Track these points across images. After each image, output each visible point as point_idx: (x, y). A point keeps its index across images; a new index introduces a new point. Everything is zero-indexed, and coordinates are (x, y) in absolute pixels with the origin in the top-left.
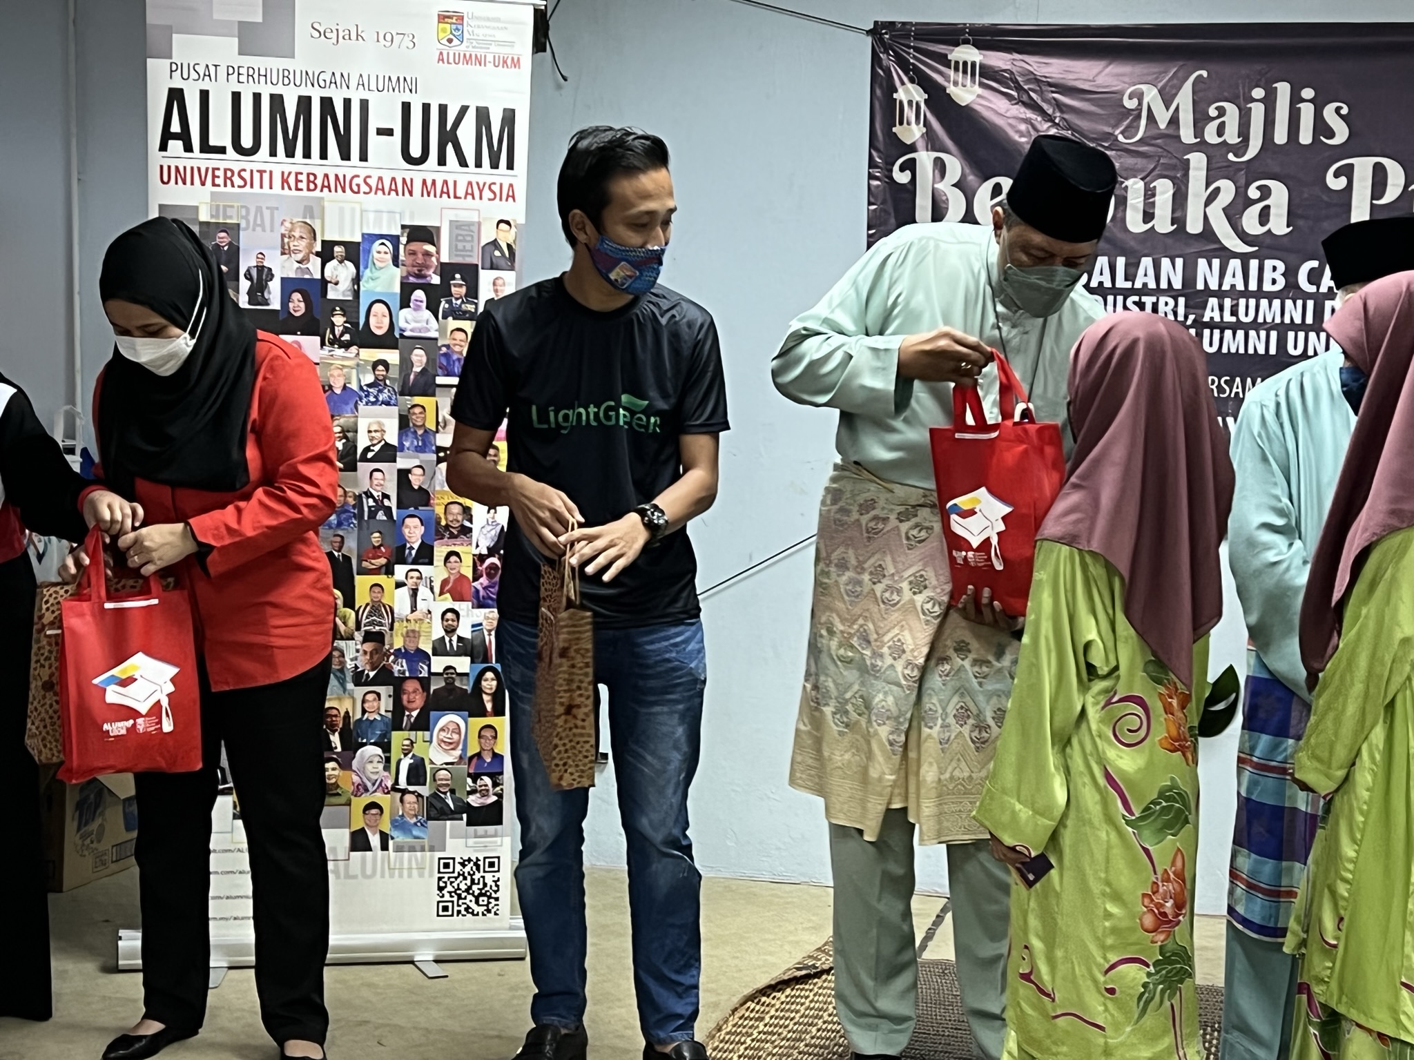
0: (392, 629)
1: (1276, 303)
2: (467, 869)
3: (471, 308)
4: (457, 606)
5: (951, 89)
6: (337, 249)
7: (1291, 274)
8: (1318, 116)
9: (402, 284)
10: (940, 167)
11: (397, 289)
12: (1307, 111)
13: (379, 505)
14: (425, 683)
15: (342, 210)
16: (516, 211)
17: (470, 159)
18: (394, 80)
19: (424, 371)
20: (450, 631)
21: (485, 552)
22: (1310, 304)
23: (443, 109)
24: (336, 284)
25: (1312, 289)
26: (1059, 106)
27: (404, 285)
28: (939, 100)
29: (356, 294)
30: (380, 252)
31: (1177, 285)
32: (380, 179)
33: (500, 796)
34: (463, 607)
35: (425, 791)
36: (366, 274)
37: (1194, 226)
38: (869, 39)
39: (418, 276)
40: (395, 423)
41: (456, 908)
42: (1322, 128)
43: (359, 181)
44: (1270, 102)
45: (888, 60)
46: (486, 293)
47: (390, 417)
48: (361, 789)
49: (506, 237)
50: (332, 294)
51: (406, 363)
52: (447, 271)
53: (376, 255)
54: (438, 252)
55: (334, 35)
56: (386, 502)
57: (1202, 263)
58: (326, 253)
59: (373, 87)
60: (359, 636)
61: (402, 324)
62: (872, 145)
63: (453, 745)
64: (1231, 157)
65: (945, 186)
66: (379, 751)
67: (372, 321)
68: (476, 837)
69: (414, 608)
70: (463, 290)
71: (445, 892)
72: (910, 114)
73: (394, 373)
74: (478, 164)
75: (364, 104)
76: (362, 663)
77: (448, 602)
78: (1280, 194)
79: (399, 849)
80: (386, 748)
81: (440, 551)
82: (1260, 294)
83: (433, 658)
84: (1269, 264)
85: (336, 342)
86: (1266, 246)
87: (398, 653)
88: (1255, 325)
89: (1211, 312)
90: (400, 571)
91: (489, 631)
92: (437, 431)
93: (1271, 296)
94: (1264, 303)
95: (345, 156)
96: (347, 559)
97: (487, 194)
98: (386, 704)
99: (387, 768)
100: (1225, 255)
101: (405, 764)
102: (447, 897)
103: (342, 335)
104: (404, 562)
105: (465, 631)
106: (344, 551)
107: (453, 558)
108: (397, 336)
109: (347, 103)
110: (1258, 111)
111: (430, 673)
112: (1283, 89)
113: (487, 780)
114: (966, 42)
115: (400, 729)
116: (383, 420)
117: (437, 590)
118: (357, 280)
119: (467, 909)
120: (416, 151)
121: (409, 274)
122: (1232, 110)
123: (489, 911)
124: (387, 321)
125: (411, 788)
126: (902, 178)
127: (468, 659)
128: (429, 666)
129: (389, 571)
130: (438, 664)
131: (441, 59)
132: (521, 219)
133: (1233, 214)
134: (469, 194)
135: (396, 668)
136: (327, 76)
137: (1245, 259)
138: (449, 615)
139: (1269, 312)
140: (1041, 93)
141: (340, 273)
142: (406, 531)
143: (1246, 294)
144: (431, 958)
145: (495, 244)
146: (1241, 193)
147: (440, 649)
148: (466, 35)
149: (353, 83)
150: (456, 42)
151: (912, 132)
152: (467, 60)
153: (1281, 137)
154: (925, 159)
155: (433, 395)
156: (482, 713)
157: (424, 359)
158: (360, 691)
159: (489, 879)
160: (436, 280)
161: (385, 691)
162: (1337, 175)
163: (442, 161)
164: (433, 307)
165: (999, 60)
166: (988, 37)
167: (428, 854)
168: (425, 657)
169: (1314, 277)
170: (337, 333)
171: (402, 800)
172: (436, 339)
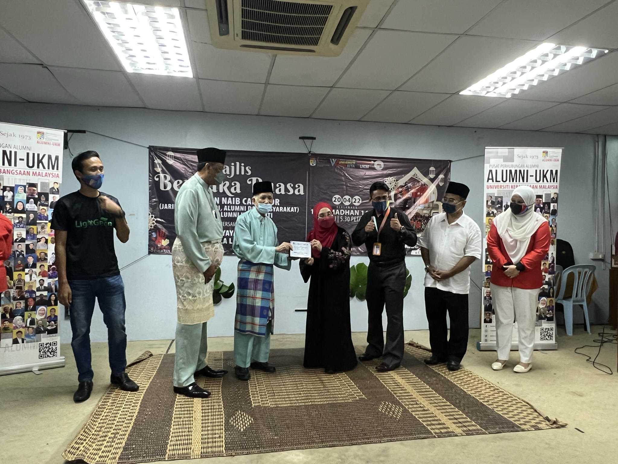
0: (24, 285)
1: (239, 207)
2: (47, 346)
3: (47, 203)
4: (43, 278)
5: (167, 161)
6: (8, 188)
7: (241, 201)
8: (245, 169)
9: (27, 197)
10: (165, 177)
11: (25, 199)
12: (243, 168)
13: (21, 253)
14: (34, 299)
15: (9, 179)
16: (60, 180)
17: (46, 166)
18: (24, 147)
19: (33, 219)
20: (41, 285)
21: (51, 264)
22: (245, 207)
23: (38, 155)
24: (7, 197)
25: (245, 204)
26: (191, 165)
27: (27, 198)
28: (164, 163)
29: (13, 200)
30: (20, 189)
31: (218, 203)
32: (20, 171)
33: (57, 326)
34: (45, 279)
35: (35, 327)
36: (16, 195)
37: (221, 191)
38: (148, 150)
39: (31, 195)
40: (25, 232)
41: (44, 356)
42: (246, 171)
43: (14, 171)
44: (235, 166)
45: (152, 154)
46: (51, 200)
47: (24, 231)
48: (16, 328)
49: (56, 187)
50: (6, 200)
51: (28, 217)
52: (40, 194)
53: (19, 190)
54: (37, 190)
55: (7, 135)
56: (23, 253)
57: (223, 198)
58: (4, 189)
59: (18, 148)
60: (15, 288)
61: (27, 207)
62: (150, 172)
63: (43, 314)
64: (228, 177)
65: (167, 182)
66: (21, 317)
67: (18, 207)
68: (50, 337)
69: (31, 280)
70: (44, 199)
71: (41, 352)
72: (158, 166)
73: (24, 220)
74: (49, 168)
75: (16, 153)
76: (16, 295)
77: (41, 278)
78: (238, 185)
79: (27, 342)
80: (23, 316)
81: (38, 265)
82: (235, 205)
83: (37, 292)
84: (237, 199)
85: (7, 212)
86: (236, 195)
87: (26, 292)
88: (234, 211)
89: (225, 209)
90: (27, 270)
91: (53, 284)
92: (37, 234)
93: (237, 205)
94: (236, 206)
95: (10, 164)
96: (11, 268)
97: (51, 176)
98: (22, 305)
99: (23, 321)
100: (228, 197)
101: (29, 320)
102: (42, 353)
103: (9, 210)
104: (27, 268)
105: (46, 285)
106: (10, 266)
107: (42, 266)
108: (25, 210)
109: (11, 152)
110: (233, 168)
111: (36, 296)
112: (238, 163)
113: (53, 322)
114: (170, 151)
115: (27, 311)
116: (21, 232)
117: (38, 274)
118: (13, 196)
119: (48, 356)
120: (31, 165)
121: (29, 195)
122: (227, 167)
123: (54, 356)
124: (22, 207)
125: (31, 326)
126: (157, 179)
127: (47, 292)
128: (36, 295)
129: (23, 270)
130: (38, 294)
131: (38, 142)
132: (61, 183)
133: (229, 188)
134: (46, 175)
135: (26, 296)
136: (5, 145)
137: (232, 198)
138: (41, 281)
139: (237, 208)
140: (187, 163)
141: (8, 195)
142: (28, 260)
143: (232, 205)
144: (37, 369)
145: (53, 188)
146: (230, 184)
147: (38, 290)
148: (45, 137)
149: (13, 147)
150: (42, 139)
151: (159, 170)
152: (45, 143)
153: (238, 173)
154: (162, 175)
155: (36, 225)
156: (51, 305)
157: (33, 216)
158: (15, 302)
159: (54, 347)
160: (37, 196)
161: (22, 302)
162: (249, 181)
163: (38, 167)
164: (36, 203)
165: (178, 155)
166: (175, 150)
167: (36, 343)
168: (34, 292)
169: (246, 201)
170: (7, 209)
171: (28, 330)
172: (37, 211)
